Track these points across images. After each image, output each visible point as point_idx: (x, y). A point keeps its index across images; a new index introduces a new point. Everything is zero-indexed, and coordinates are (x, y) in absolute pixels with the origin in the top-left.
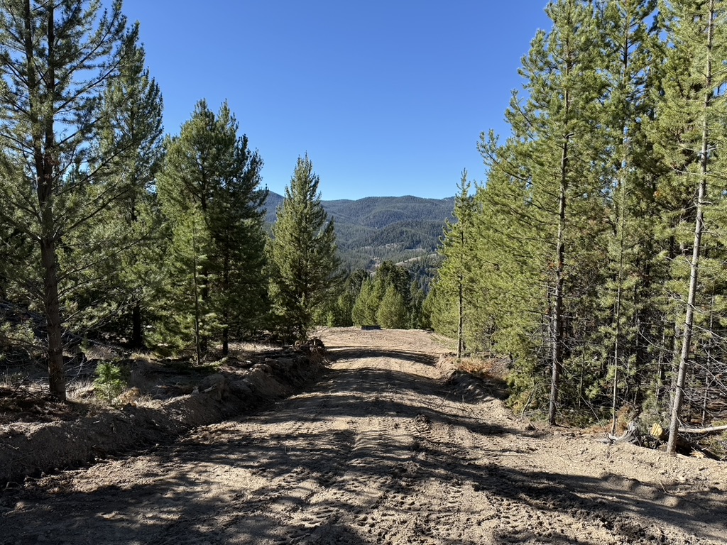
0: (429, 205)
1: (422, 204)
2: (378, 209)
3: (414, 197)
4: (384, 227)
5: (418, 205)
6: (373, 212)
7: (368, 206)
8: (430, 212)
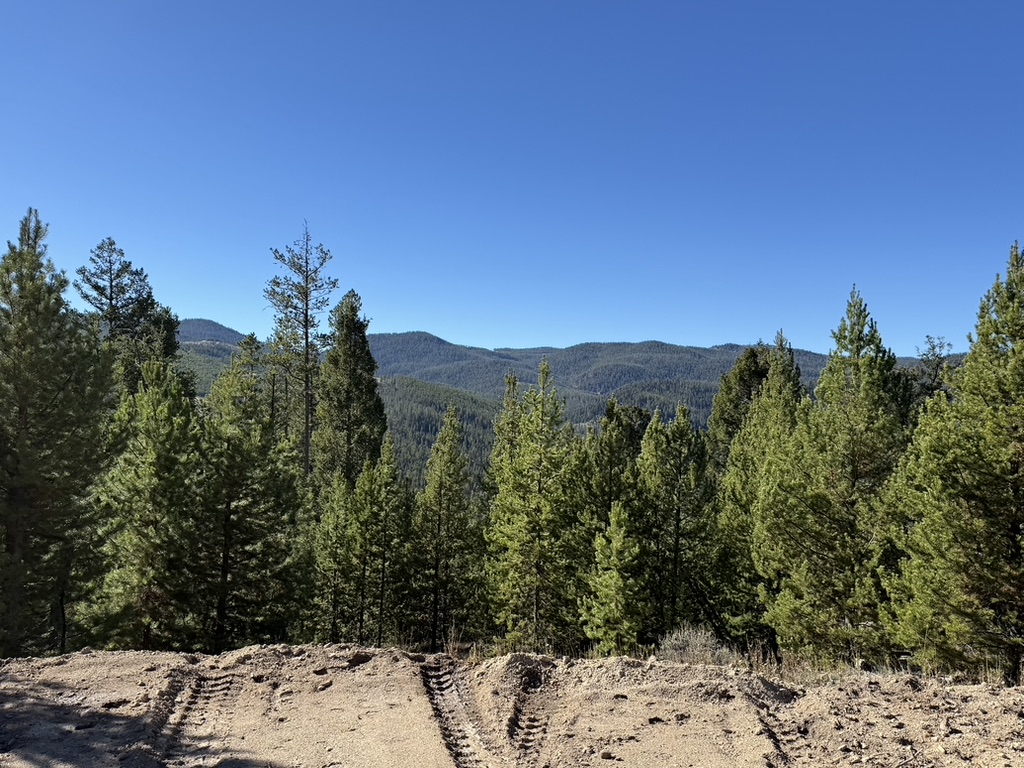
0: (688, 356)
1: (675, 355)
2: (599, 364)
3: (663, 344)
4: (612, 393)
5: (668, 355)
6: (593, 368)
7: (585, 357)
8: (689, 369)
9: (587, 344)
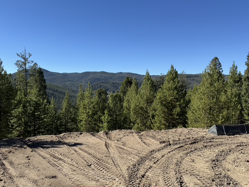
0: (111, 75)
1: (108, 75)
2: (90, 76)
3: (105, 72)
4: (93, 84)
5: (106, 75)
6: (88, 78)
7: (86, 75)
8: (111, 78)
9: (86, 72)
